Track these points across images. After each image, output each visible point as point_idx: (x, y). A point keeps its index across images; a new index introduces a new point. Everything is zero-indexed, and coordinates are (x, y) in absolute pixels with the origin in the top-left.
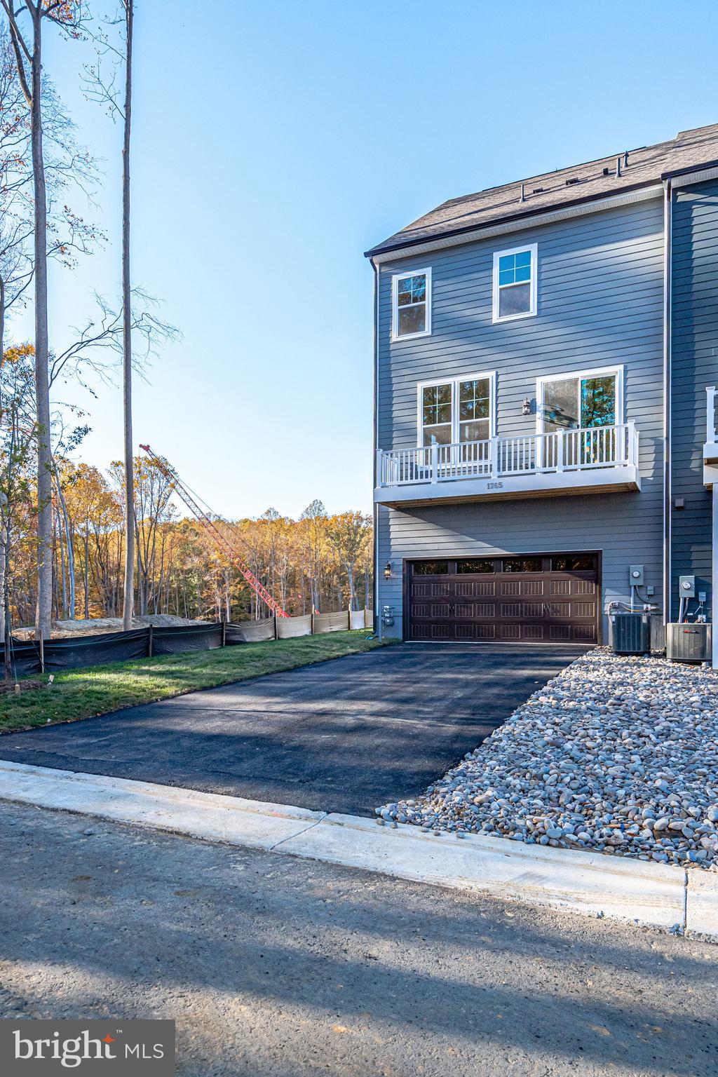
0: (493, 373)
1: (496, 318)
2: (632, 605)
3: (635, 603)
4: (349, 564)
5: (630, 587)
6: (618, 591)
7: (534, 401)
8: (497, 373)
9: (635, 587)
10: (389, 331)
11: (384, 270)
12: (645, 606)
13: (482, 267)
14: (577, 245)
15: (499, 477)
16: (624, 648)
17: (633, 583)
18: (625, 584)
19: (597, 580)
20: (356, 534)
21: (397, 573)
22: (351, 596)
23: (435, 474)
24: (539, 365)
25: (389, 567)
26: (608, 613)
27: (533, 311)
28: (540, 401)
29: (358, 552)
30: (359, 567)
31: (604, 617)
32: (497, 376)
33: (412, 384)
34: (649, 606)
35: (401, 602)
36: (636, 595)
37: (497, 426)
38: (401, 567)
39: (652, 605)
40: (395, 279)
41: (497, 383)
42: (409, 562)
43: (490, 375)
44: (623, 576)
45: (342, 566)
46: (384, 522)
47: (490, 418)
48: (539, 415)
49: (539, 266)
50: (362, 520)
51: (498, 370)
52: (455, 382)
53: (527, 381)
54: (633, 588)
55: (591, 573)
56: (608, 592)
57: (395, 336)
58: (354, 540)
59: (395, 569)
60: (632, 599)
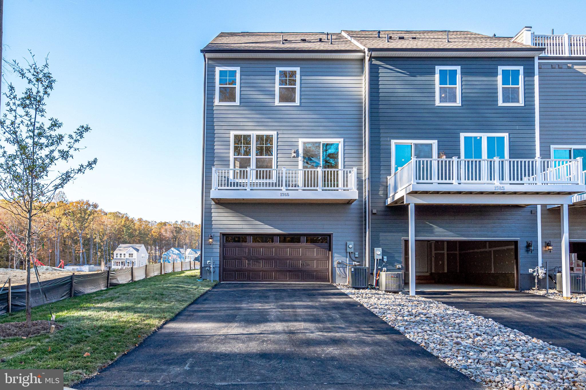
0: (275, 132)
1: (277, 103)
2: (348, 262)
3: (349, 261)
4: (80, 232)
5: (347, 252)
6: (340, 255)
7: (298, 150)
8: (277, 132)
9: (349, 253)
10: (213, 98)
11: (210, 62)
12: (354, 263)
13: (269, 73)
14: (321, 73)
15: (286, 190)
16: (358, 285)
17: (348, 250)
18: (344, 251)
19: (330, 249)
20: (85, 214)
21: (216, 241)
22: (81, 251)
23: (249, 184)
24: (301, 132)
25: (211, 237)
26: (336, 266)
27: (297, 103)
28: (301, 152)
29: (86, 225)
30: (87, 234)
31: (334, 268)
32: (278, 134)
33: (227, 132)
34: (356, 263)
35: (218, 259)
36: (350, 257)
37: (277, 162)
38: (219, 238)
39: (357, 262)
40: (218, 69)
41: (278, 138)
42: (224, 235)
43: (274, 133)
44: (344, 247)
45: (76, 233)
46: (208, 210)
47: (273, 157)
48: (300, 158)
49: (301, 80)
50: (90, 205)
51: (278, 131)
52: (254, 134)
53: (294, 140)
54: (348, 253)
55: (327, 245)
56: (335, 255)
57: (217, 102)
58: (84, 217)
59: (215, 238)
60: (348, 259)
